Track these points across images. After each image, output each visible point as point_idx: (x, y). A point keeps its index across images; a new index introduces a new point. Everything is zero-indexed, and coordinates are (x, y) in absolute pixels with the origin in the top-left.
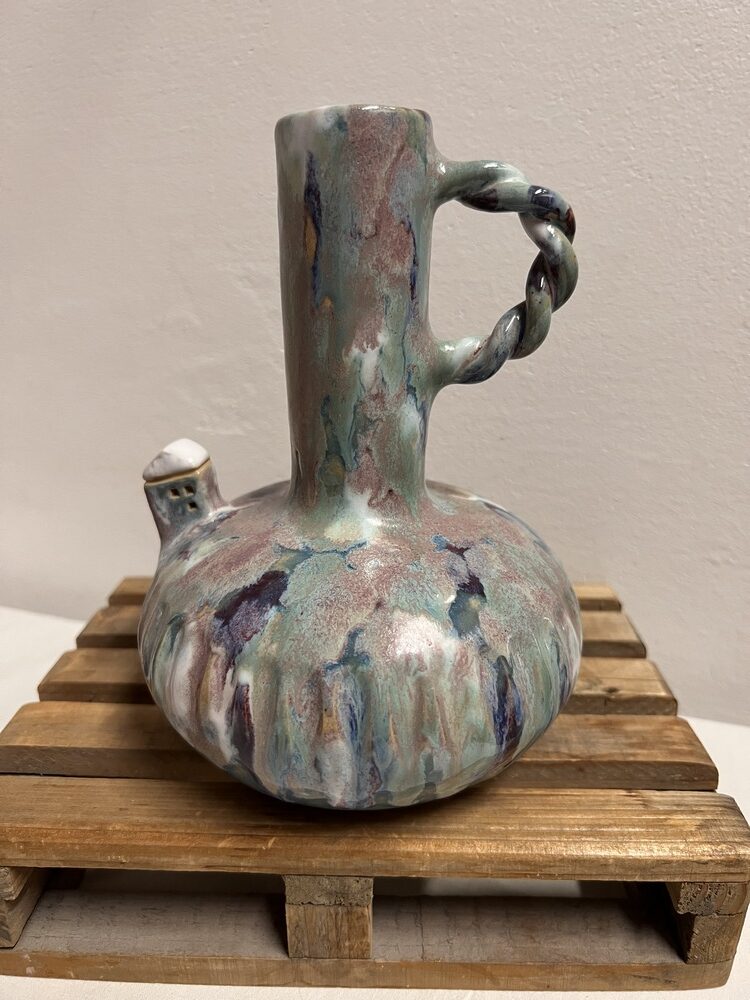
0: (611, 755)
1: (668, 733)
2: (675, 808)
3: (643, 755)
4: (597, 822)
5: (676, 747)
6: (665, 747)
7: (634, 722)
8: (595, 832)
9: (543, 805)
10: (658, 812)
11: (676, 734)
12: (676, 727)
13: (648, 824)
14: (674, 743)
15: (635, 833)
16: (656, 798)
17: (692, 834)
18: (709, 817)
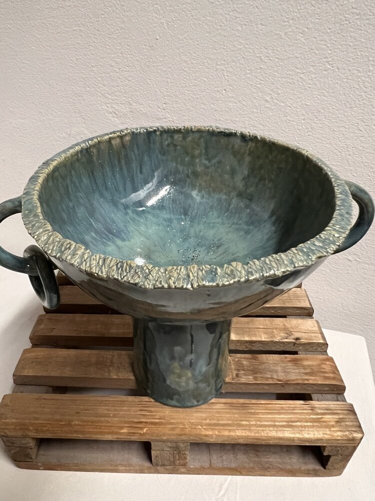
0: (297, 379)
1: (324, 366)
2: (326, 411)
3: (312, 380)
4: (290, 419)
5: (327, 375)
6: (322, 375)
7: (307, 359)
8: (289, 425)
9: (266, 409)
10: (317, 414)
11: (327, 367)
12: (328, 363)
13: (314, 421)
14: (326, 373)
15: (308, 426)
16: (317, 406)
17: (333, 426)
18: (341, 416)
